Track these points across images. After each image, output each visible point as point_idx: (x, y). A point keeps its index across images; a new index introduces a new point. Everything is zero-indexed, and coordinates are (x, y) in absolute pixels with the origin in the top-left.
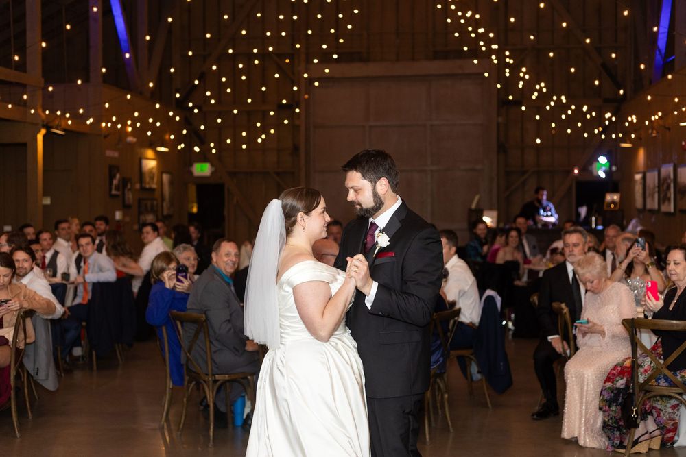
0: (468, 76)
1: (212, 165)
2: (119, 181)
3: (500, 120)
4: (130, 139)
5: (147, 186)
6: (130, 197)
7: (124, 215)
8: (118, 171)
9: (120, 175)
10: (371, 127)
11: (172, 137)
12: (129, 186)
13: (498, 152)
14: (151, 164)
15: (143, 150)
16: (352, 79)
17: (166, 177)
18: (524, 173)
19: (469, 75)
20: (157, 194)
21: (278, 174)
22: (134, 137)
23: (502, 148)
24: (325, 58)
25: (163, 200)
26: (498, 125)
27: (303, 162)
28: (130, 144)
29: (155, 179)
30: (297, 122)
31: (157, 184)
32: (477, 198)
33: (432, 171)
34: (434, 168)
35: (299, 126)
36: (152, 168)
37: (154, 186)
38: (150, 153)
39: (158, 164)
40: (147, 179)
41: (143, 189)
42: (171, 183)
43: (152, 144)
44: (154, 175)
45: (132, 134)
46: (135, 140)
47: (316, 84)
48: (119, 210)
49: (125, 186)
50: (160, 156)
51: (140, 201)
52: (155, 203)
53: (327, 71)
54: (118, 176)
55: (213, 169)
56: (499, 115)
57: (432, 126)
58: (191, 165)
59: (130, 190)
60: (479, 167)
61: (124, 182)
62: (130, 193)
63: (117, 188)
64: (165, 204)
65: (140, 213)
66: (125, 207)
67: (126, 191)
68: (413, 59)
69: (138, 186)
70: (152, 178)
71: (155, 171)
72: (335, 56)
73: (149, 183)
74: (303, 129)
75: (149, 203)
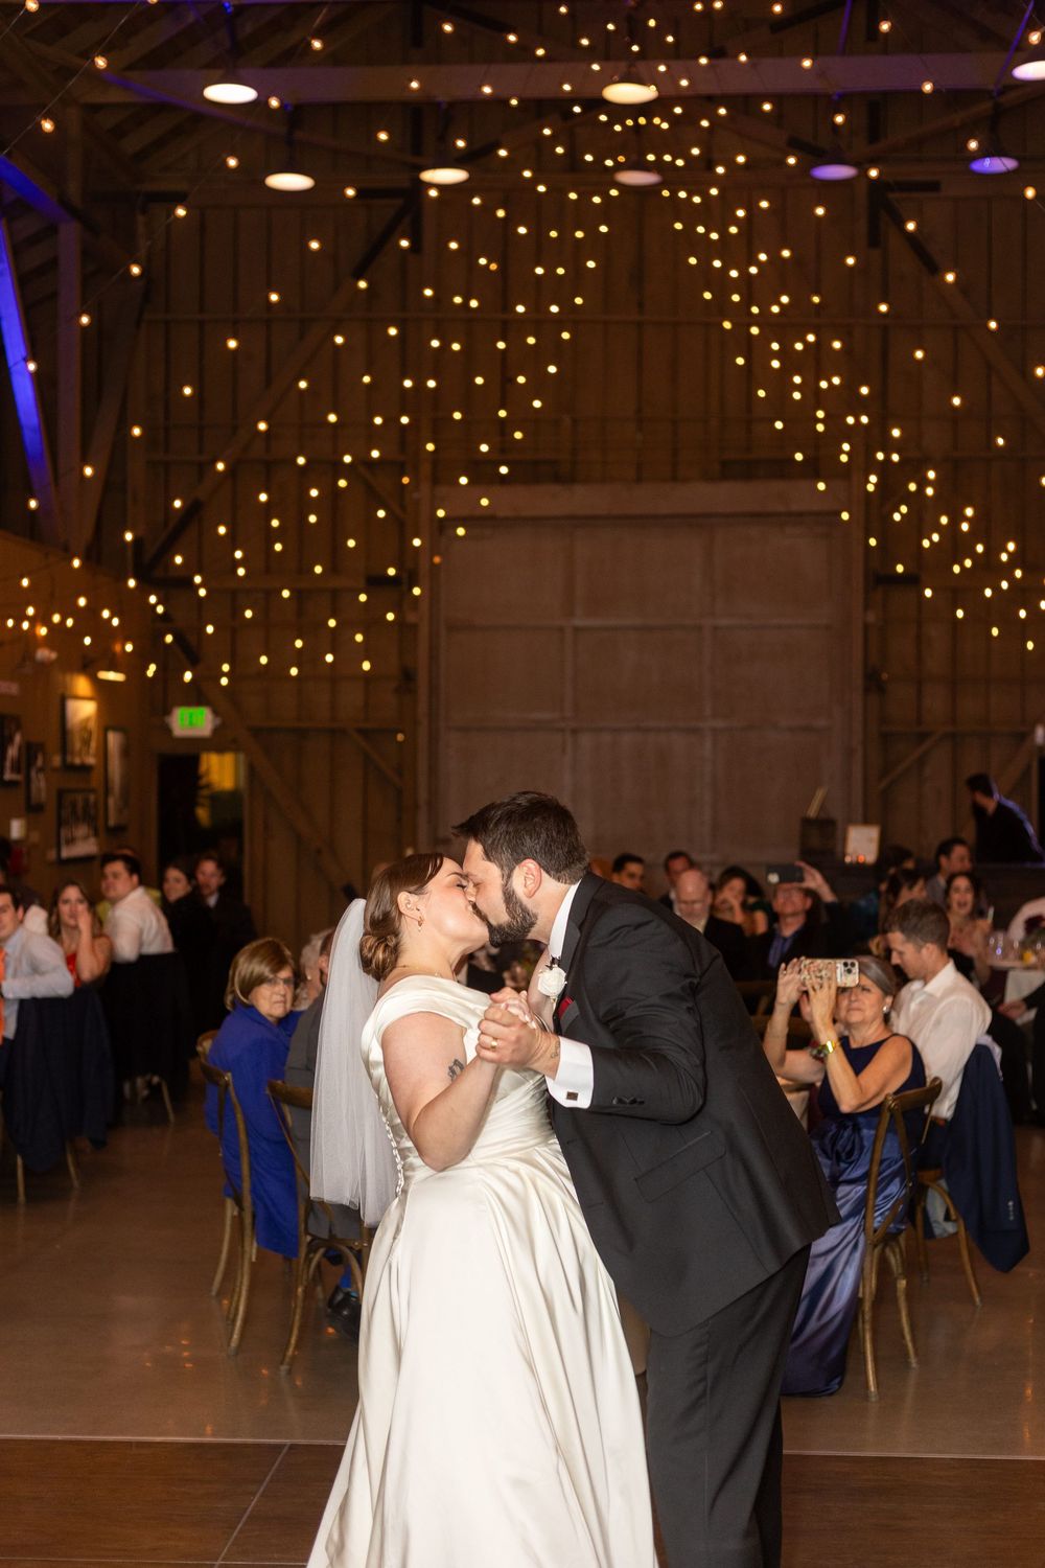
0: (798, 517)
1: (216, 713)
2: (20, 749)
3: (871, 617)
4: (43, 654)
5: (77, 761)
6: (40, 785)
7: (29, 828)
8: (19, 727)
9: (23, 736)
10: (577, 629)
11: (129, 648)
12: (40, 762)
13: (867, 690)
14: (84, 710)
15: (68, 678)
16: (536, 521)
17: (114, 739)
18: (922, 737)
19: (800, 514)
20: (96, 780)
21: (363, 732)
22: (52, 648)
23: (874, 683)
24: (483, 473)
25: (107, 791)
26: (866, 627)
27: (422, 708)
28: (45, 666)
29: (93, 744)
30: (411, 618)
31: (96, 756)
32: (820, 794)
33: (714, 730)
34: (720, 724)
35: (414, 627)
36: (87, 720)
37: (91, 760)
38: (82, 685)
39: (100, 710)
40: (78, 745)
41: (69, 768)
42: (126, 752)
43: (88, 665)
44: (90, 733)
45: (48, 641)
46: (54, 656)
47: (461, 531)
48: (18, 816)
49: (30, 762)
50: (103, 690)
51: (61, 793)
52: (92, 798)
53: (485, 502)
54: (18, 738)
55: (218, 721)
56: (867, 607)
57: (716, 628)
58: (167, 711)
59: (41, 770)
60: (821, 723)
61: (30, 751)
62: (41, 776)
63: (16, 768)
64: (111, 801)
65: (60, 823)
66: (32, 810)
67: (33, 774)
68: (674, 479)
69: (57, 760)
70: (86, 742)
71: (92, 725)
72: (504, 470)
73: (80, 754)
74: (424, 631)
75: (80, 798)
